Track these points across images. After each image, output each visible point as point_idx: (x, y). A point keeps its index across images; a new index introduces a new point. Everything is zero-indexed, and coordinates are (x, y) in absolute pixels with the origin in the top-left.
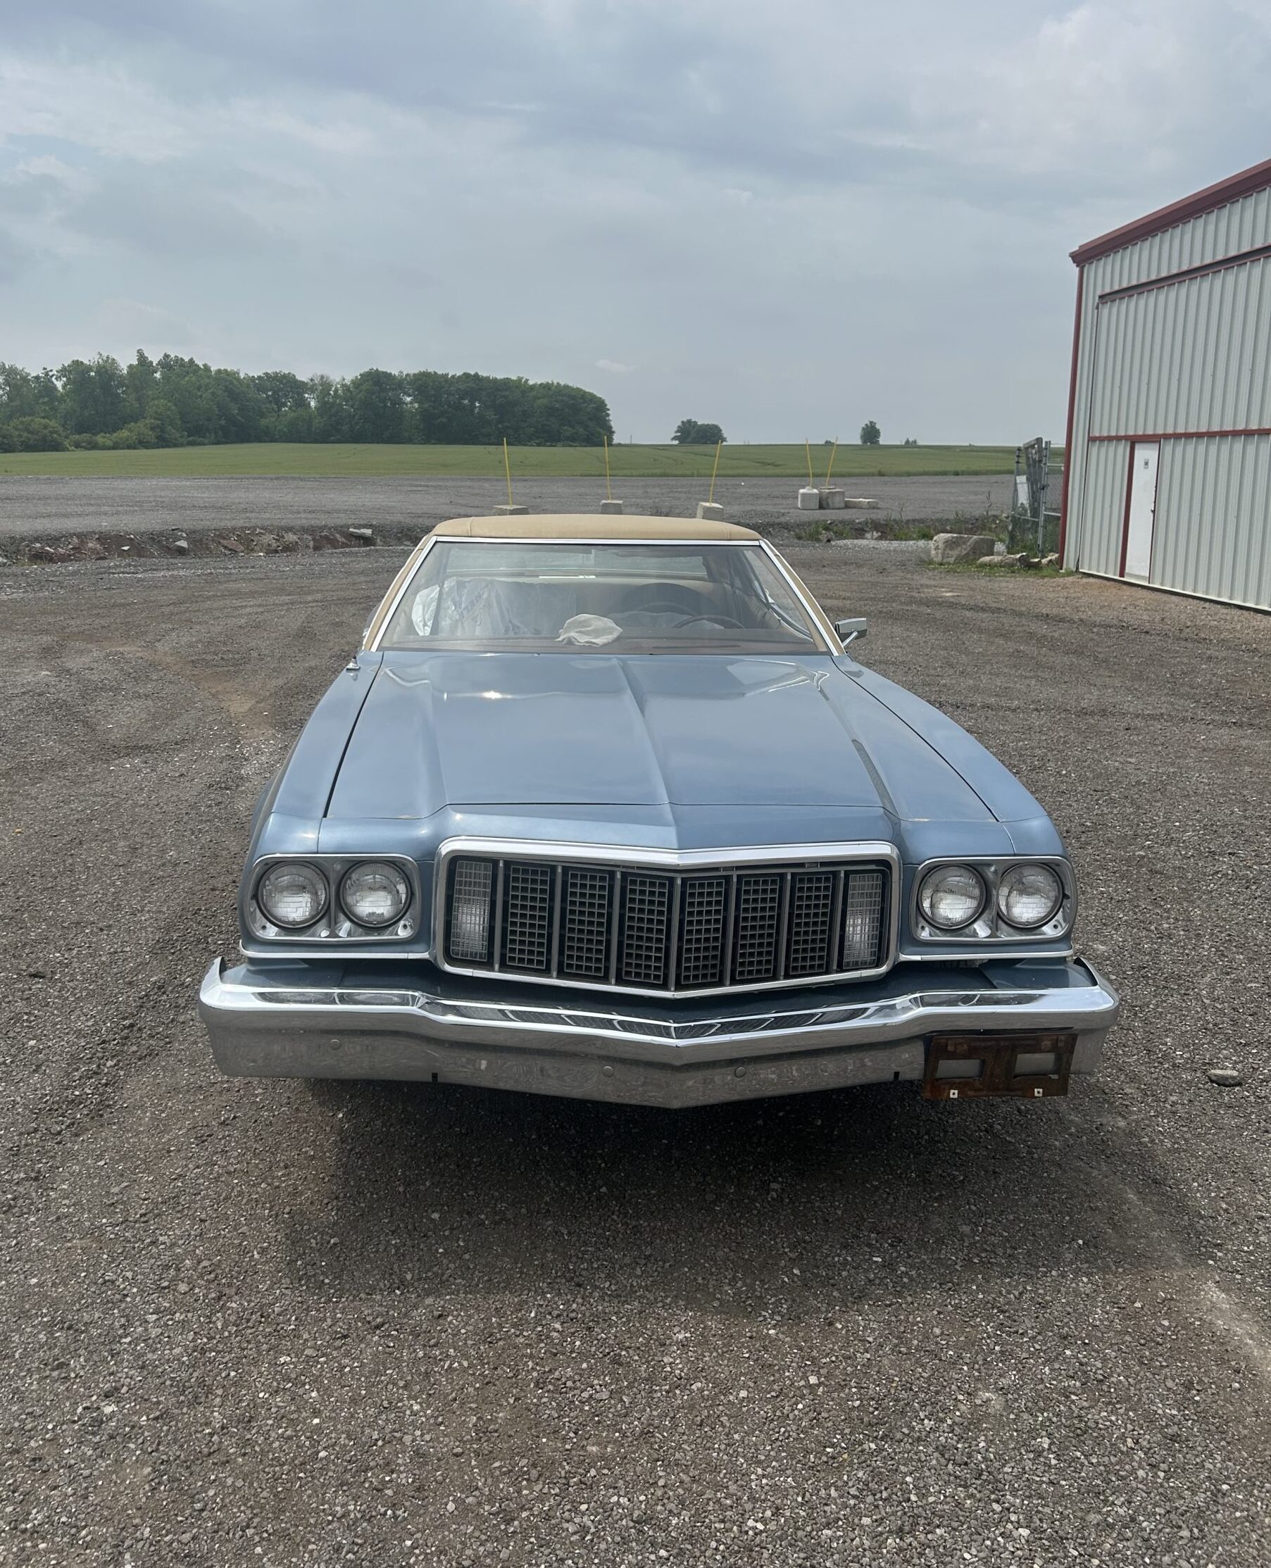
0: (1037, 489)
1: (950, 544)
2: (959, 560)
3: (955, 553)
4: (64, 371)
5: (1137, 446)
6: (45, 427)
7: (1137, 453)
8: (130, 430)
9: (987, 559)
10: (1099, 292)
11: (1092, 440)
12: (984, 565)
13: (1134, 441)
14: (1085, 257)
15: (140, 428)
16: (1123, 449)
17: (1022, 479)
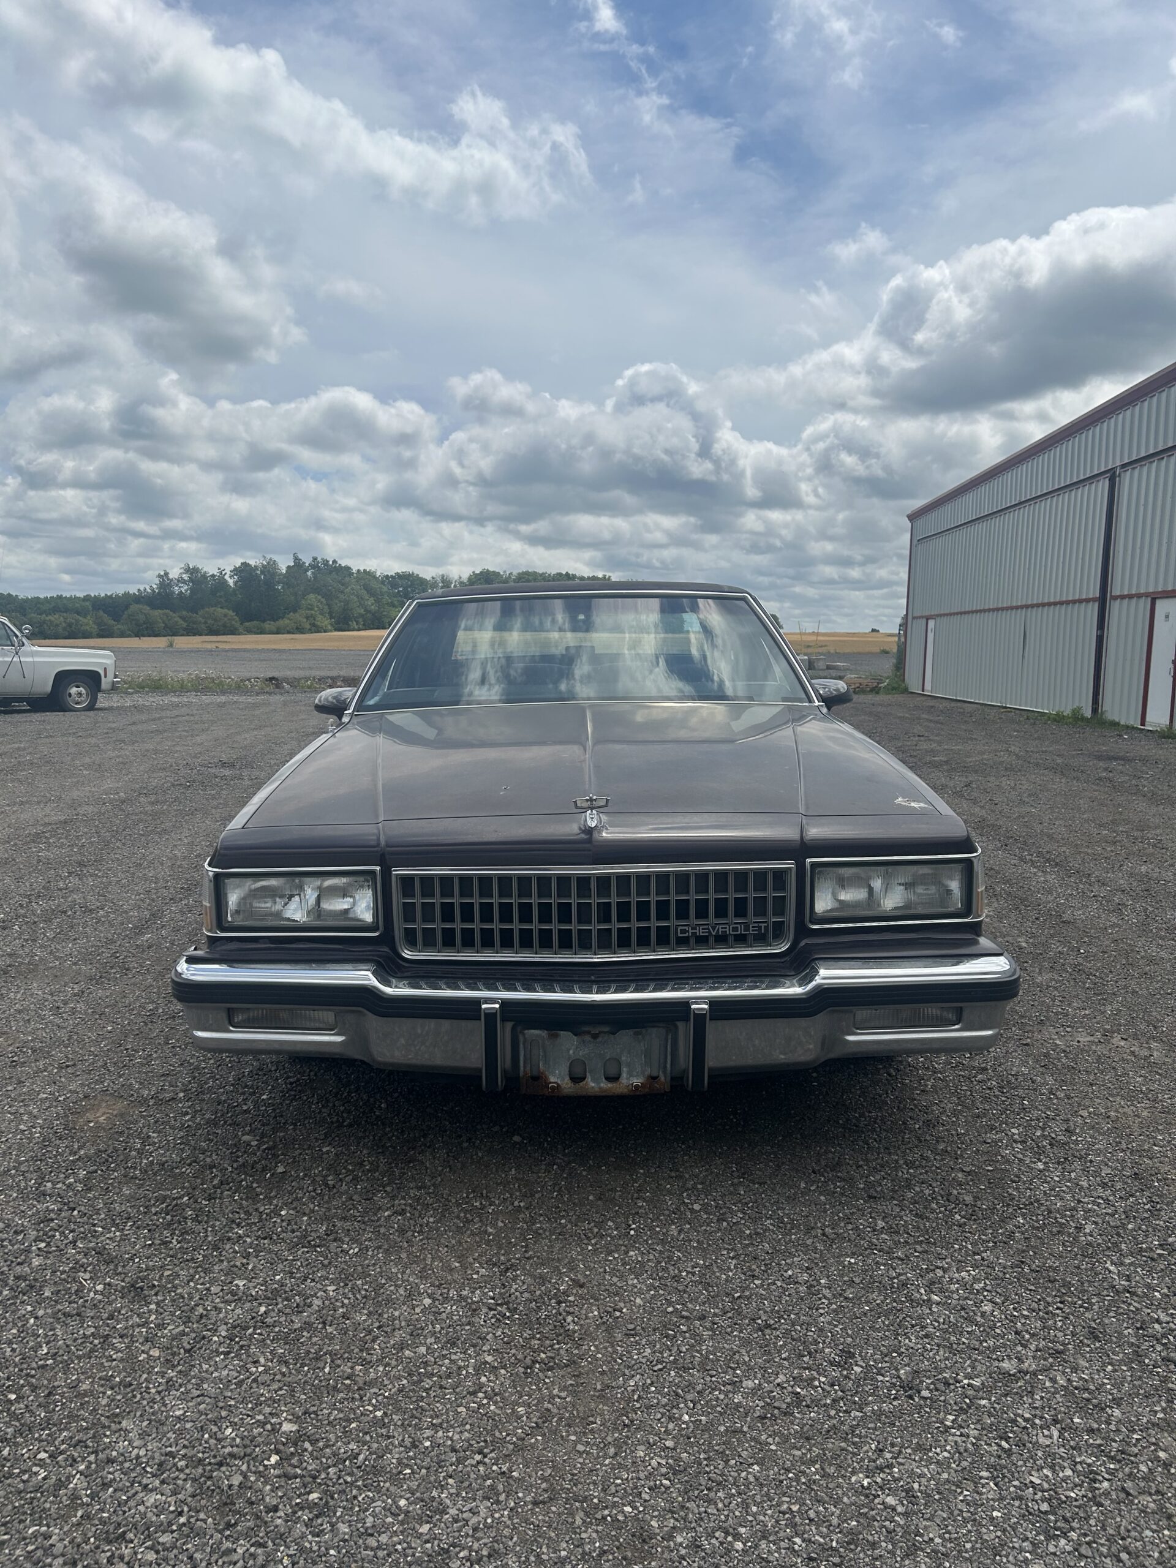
4: (236, 571)
5: (930, 621)
6: (225, 616)
7: (930, 624)
8: (289, 619)
10: (918, 538)
11: (914, 618)
13: (927, 618)
14: (912, 517)
15: (299, 617)
16: (923, 623)
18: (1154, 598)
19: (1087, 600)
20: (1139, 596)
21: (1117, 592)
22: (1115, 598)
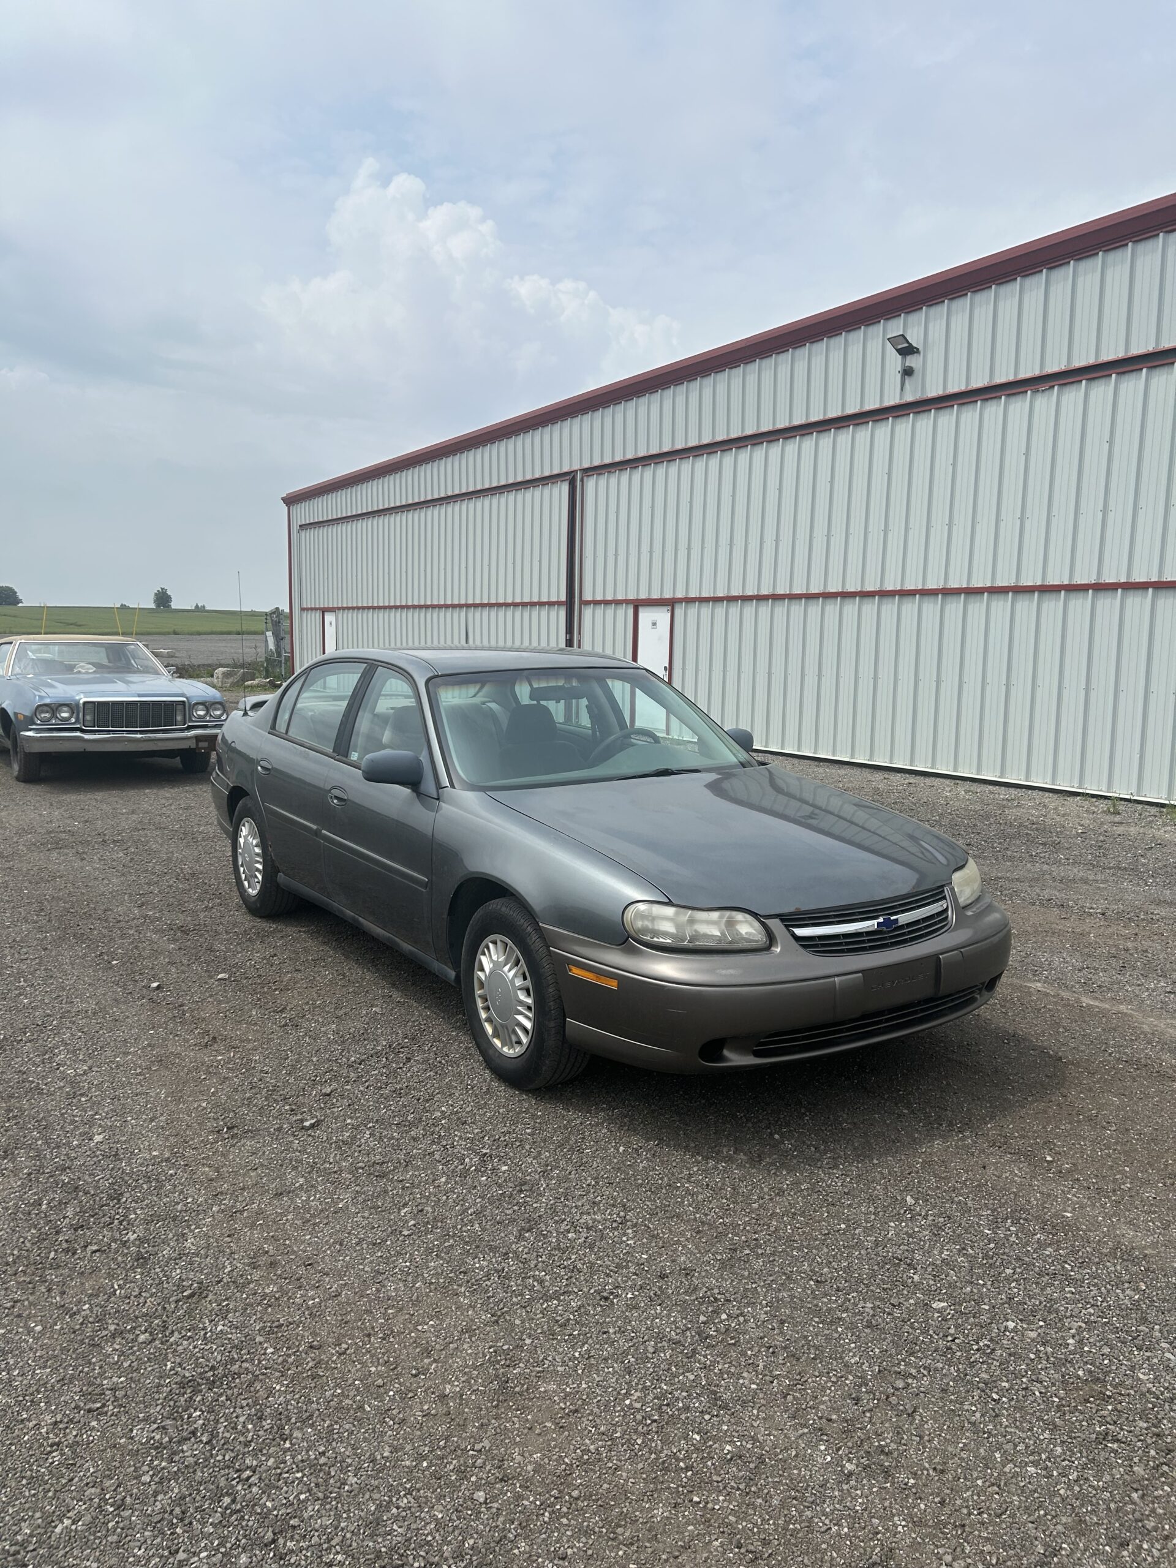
0: (278, 639)
1: (226, 675)
2: (233, 685)
3: (230, 680)
5: (326, 614)
7: (326, 617)
9: (249, 683)
10: (299, 523)
11: (303, 609)
12: (249, 686)
13: (324, 611)
14: (291, 501)
16: (318, 614)
17: (269, 634)
18: (637, 605)
19: (551, 604)
20: (617, 602)
21: (588, 596)
22: (588, 603)
